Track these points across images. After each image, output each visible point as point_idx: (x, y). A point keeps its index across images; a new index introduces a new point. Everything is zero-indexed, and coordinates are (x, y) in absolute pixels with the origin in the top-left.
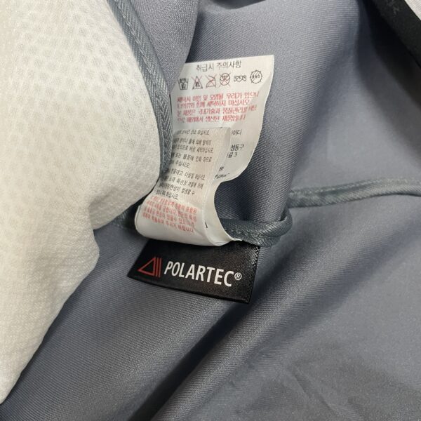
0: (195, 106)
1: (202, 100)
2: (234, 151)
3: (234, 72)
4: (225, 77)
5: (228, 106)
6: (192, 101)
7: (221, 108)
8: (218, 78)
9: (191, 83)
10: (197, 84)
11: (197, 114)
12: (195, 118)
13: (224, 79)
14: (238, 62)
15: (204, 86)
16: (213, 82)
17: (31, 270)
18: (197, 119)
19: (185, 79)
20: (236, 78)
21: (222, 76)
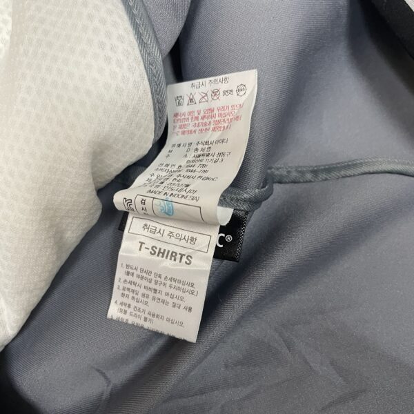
0: (190, 120)
1: (196, 114)
2: (220, 158)
3: (223, 87)
4: (215, 93)
5: (217, 118)
6: (187, 116)
7: (212, 120)
8: (209, 94)
9: (186, 100)
10: (191, 100)
11: (191, 128)
12: (188, 131)
13: (215, 95)
14: (226, 78)
15: (197, 102)
16: (206, 98)
17: (38, 218)
18: (191, 132)
19: (181, 97)
20: (225, 92)
21: (213, 92)
